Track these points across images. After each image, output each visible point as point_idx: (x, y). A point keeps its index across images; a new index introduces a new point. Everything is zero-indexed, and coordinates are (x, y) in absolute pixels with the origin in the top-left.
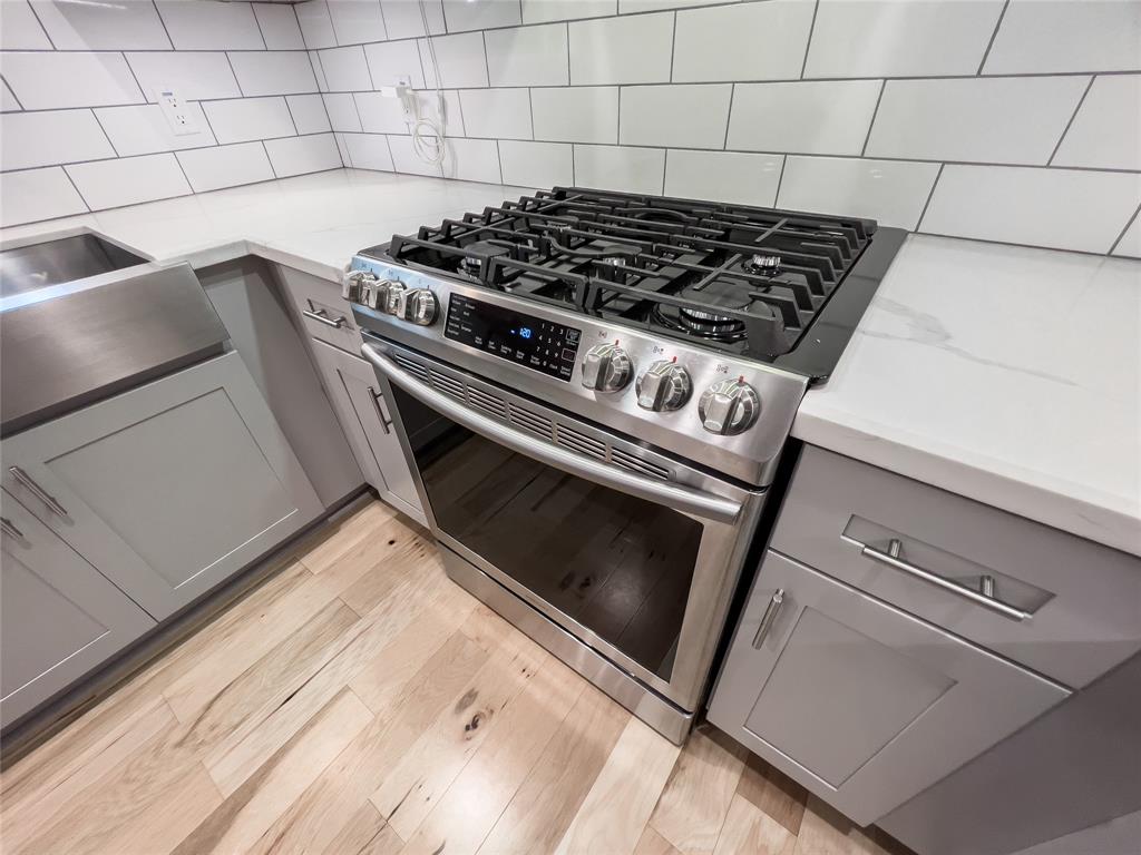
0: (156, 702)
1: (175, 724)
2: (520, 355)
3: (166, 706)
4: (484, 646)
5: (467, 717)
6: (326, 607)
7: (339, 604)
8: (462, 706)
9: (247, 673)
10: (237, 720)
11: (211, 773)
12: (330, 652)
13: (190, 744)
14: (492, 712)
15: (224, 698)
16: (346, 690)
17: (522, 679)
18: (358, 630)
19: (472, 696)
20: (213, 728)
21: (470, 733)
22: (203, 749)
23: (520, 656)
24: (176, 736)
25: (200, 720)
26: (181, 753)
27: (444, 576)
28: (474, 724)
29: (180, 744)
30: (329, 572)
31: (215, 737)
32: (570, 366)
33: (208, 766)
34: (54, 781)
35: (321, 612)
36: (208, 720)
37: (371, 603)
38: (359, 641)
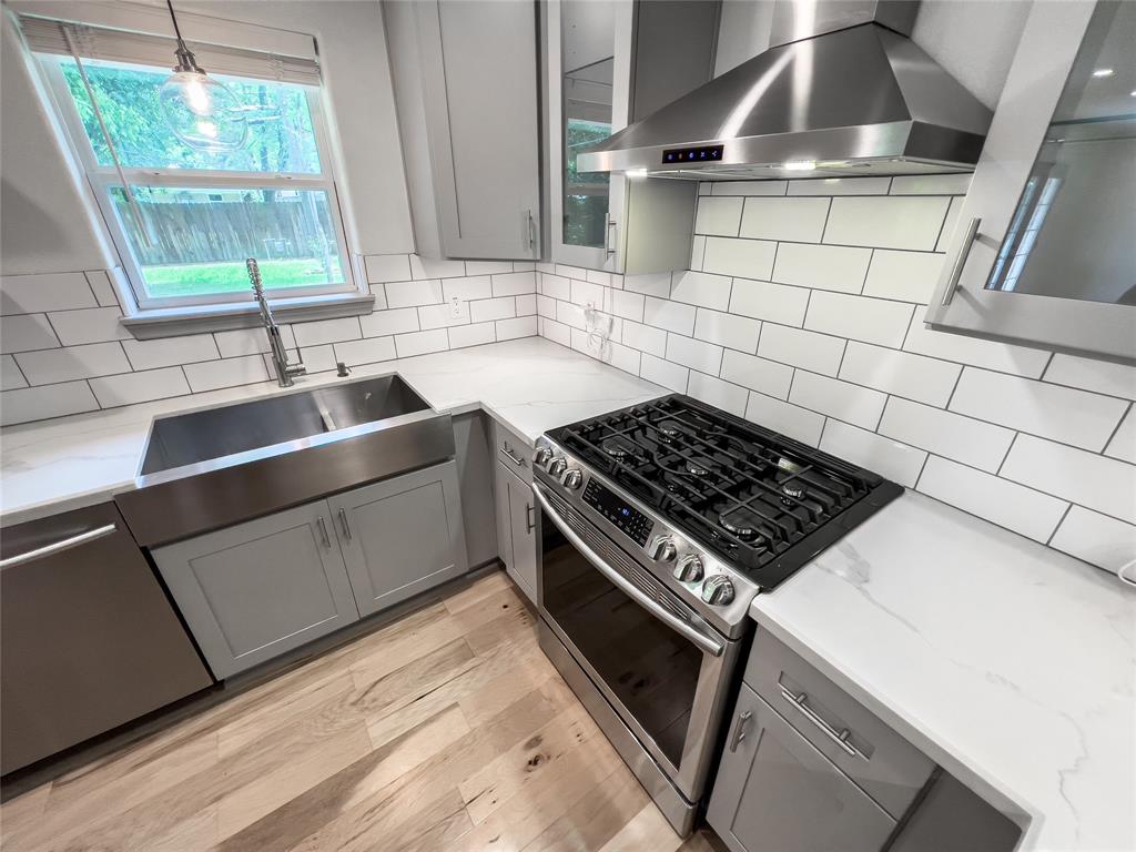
0: (345, 671)
1: (352, 690)
2: (620, 523)
3: (349, 676)
4: (554, 707)
5: (531, 755)
6: (455, 641)
7: (462, 642)
8: (529, 746)
9: (400, 670)
10: (388, 700)
11: (369, 730)
12: (451, 674)
13: (360, 706)
14: (549, 757)
15: (382, 683)
16: (455, 705)
17: (575, 741)
18: (472, 665)
19: (537, 741)
20: (374, 700)
21: (531, 767)
22: (367, 712)
23: (579, 723)
24: (353, 698)
25: (366, 693)
26: (354, 710)
27: (536, 644)
28: (534, 762)
29: (353, 704)
30: (460, 616)
31: (374, 708)
32: (646, 539)
33: (368, 724)
34: (286, 700)
35: (450, 643)
36: (371, 695)
37: (484, 648)
38: (471, 672)
